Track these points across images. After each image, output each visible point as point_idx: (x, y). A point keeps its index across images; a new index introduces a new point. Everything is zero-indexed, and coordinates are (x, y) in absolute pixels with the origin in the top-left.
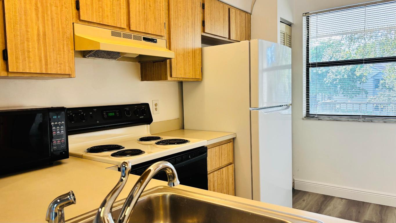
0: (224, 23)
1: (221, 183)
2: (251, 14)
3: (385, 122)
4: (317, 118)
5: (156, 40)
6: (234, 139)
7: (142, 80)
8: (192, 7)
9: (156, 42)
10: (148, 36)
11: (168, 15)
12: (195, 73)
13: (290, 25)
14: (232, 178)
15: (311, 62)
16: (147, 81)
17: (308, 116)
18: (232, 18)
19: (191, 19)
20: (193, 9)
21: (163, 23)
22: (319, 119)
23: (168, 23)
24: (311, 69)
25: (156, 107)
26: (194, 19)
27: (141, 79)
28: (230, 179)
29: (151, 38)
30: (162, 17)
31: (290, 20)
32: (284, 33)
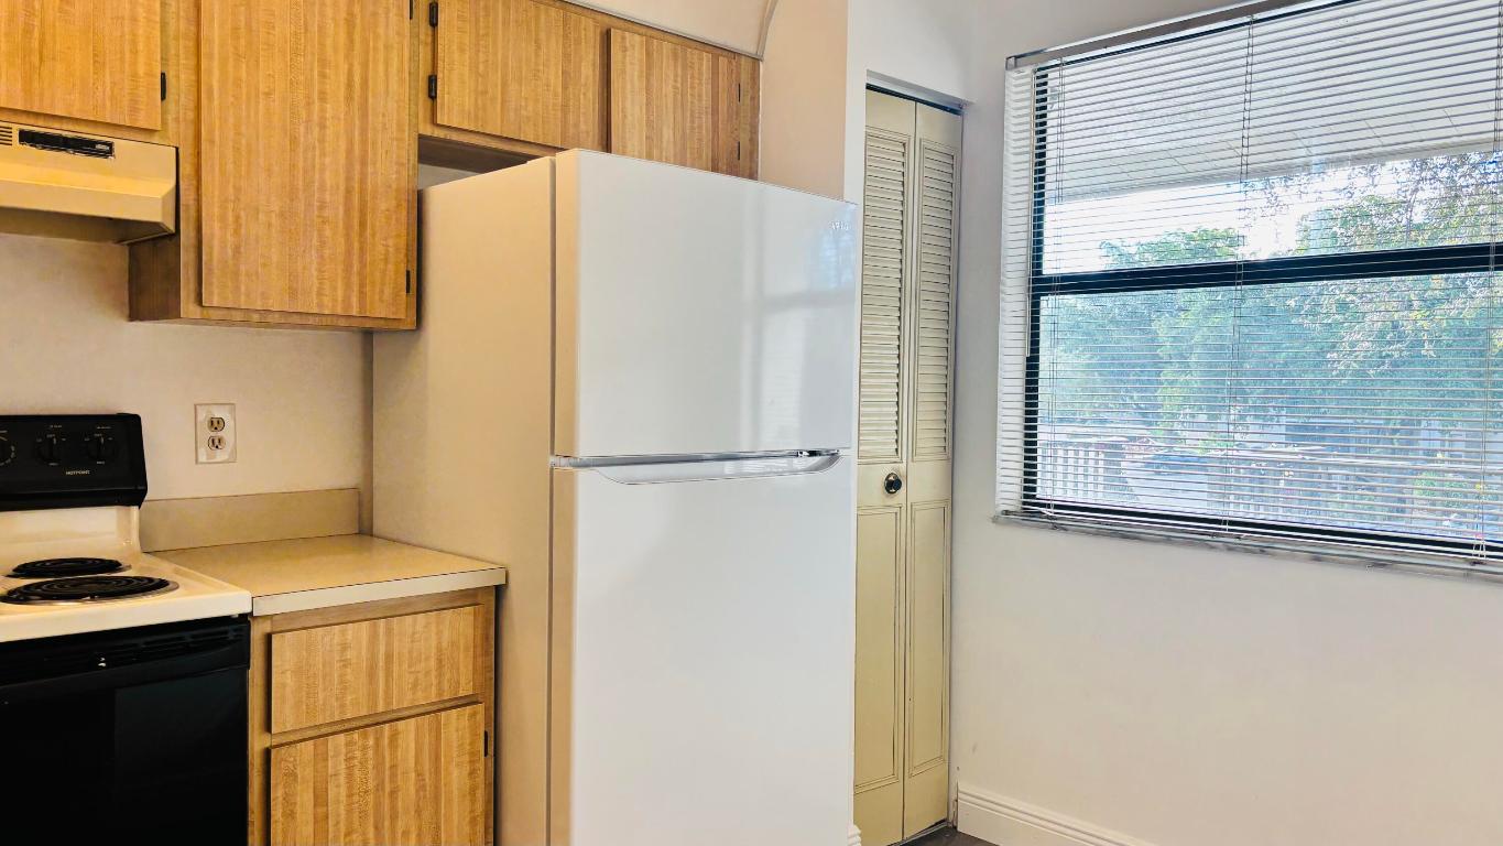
0: (565, 88)
1: (379, 787)
2: (756, 60)
3: (1317, 558)
4: (1051, 518)
6: (499, 591)
7: (135, 315)
8: (351, 14)
9: (108, 152)
10: (57, 125)
11: (191, 44)
12: (362, 293)
13: (953, 108)
14: (467, 769)
15: (1049, 269)
16: (142, 320)
17: (1031, 508)
18: (624, 72)
19: (344, 67)
20: (358, 21)
21: (149, 74)
22: (1055, 527)
23: (193, 78)
24: (1048, 303)
25: (213, 434)
26: (365, 65)
27: (127, 312)
28: (455, 773)
29: (70, 135)
30: (141, 47)
31: (950, 88)
32: (905, 139)
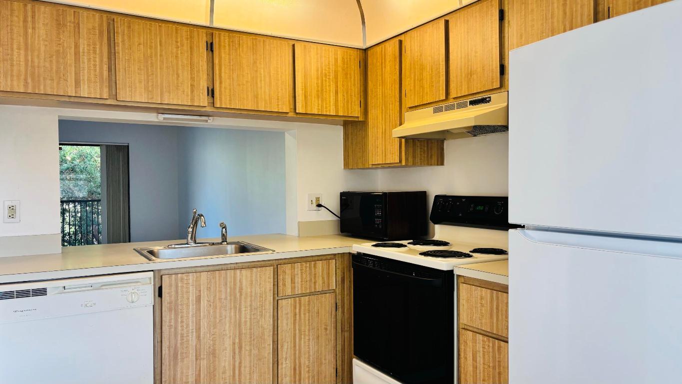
5: (490, 97)
